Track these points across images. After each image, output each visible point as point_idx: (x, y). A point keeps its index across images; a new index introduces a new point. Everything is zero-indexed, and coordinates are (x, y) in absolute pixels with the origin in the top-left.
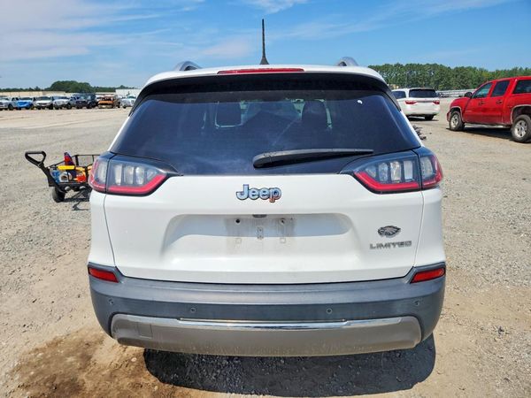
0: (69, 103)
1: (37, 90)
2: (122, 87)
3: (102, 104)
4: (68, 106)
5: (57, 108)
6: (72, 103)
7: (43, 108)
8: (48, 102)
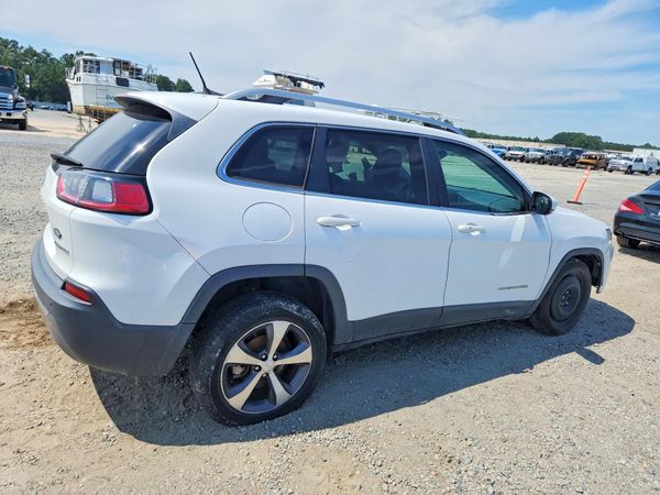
0: (543, 157)
1: (536, 140)
2: (647, 146)
3: (582, 163)
4: (541, 161)
5: (528, 162)
6: (546, 157)
7: (515, 160)
8: (521, 153)
